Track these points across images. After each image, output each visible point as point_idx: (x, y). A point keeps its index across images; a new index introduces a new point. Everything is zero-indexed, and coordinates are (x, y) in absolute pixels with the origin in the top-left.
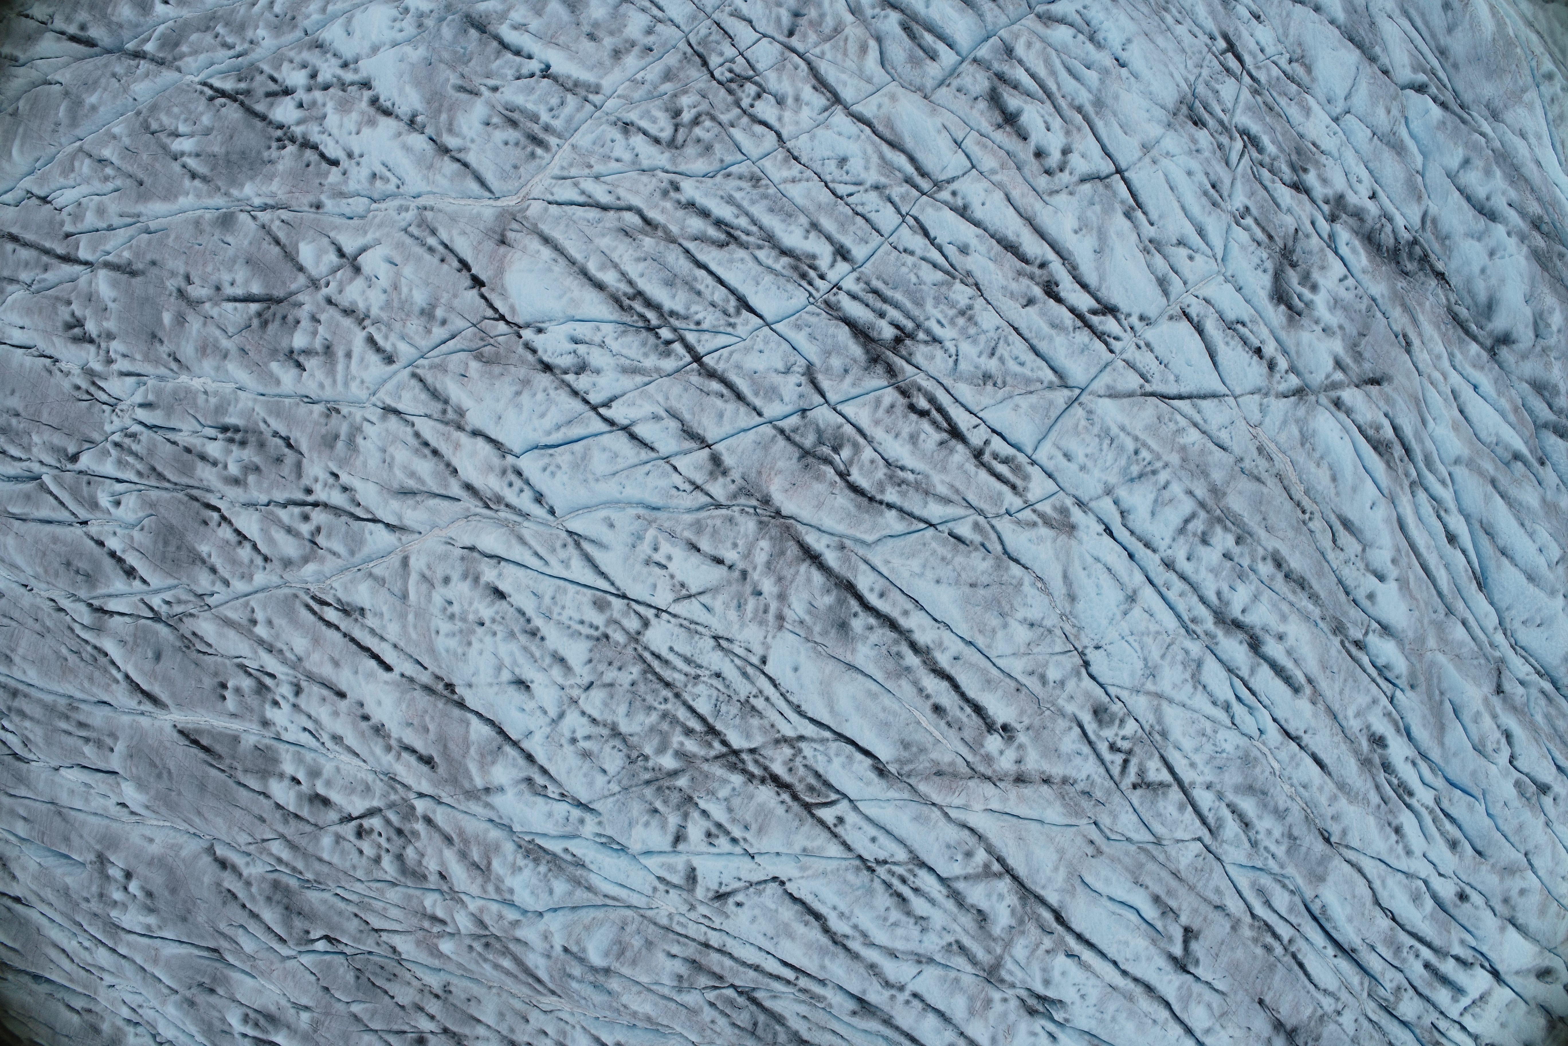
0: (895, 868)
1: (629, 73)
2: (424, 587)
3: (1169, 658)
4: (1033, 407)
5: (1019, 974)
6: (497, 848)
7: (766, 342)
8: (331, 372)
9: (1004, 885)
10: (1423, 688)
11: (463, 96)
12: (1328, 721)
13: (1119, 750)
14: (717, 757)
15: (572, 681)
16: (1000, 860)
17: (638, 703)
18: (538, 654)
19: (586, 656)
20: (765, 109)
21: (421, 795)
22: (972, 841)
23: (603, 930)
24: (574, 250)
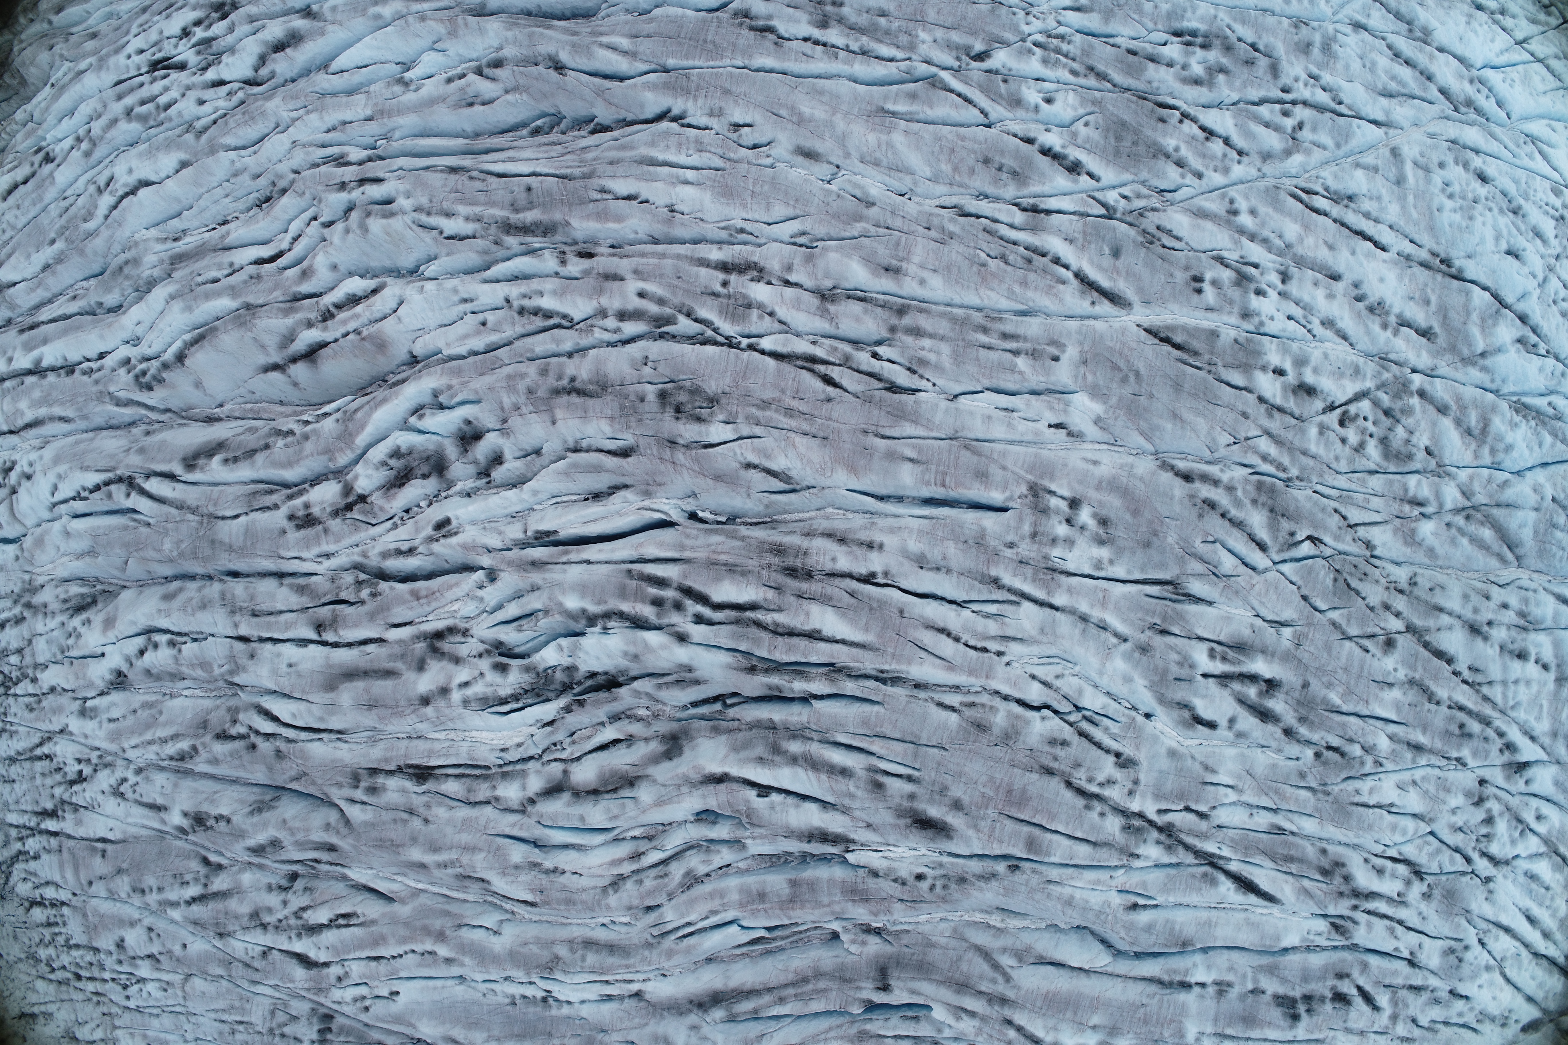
6: (1494, 409)
21: (1414, 371)
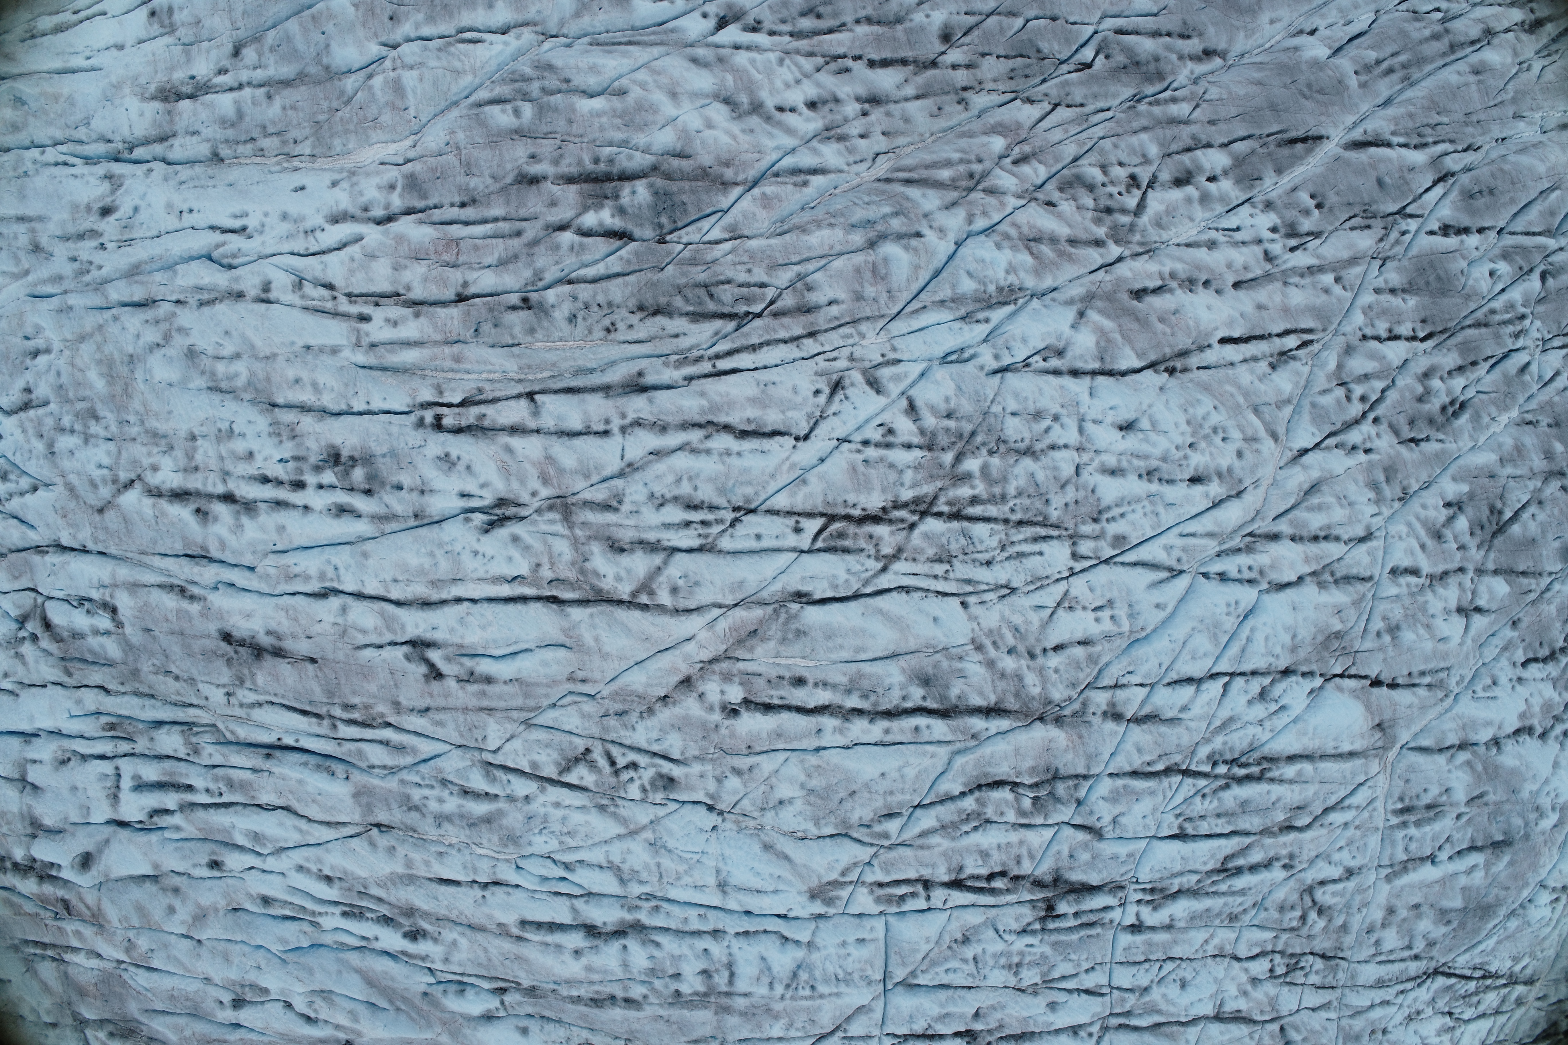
0: (721, 527)
1: (1373, 907)
2: (1250, 432)
3: (654, 868)
4: (915, 951)
5: (544, 527)
7: (1146, 827)
8: (1425, 523)
9: (624, 591)
10: (418, 1001)
11: (1476, 793)
12: (474, 921)
13: (627, 767)
14: (936, 498)
15: (1096, 464)
16: (645, 607)
17: (1032, 490)
18: (1136, 462)
19: (1100, 492)
20: (1260, 967)
22: (682, 604)
23: (904, 278)
24: (1329, 768)
